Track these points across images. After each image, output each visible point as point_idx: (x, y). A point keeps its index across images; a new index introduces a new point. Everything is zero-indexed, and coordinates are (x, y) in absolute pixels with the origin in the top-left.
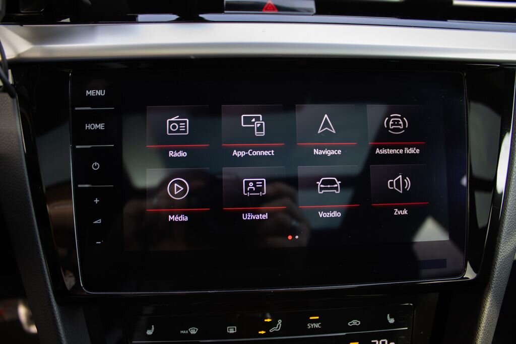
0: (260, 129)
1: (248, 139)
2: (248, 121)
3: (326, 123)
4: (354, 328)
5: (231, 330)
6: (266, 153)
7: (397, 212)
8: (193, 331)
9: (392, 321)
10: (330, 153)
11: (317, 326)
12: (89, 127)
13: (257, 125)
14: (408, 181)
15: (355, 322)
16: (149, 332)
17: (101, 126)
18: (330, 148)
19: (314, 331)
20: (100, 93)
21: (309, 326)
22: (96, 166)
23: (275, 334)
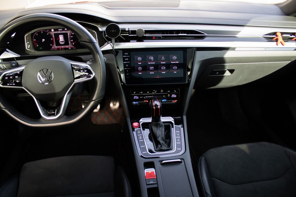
0: (152, 59)
1: (151, 61)
2: (151, 58)
3: (163, 58)
4: (169, 92)
5: (148, 92)
6: (153, 63)
7: (174, 72)
8: (142, 93)
9: (175, 91)
10: (164, 63)
11: (162, 92)
12: (125, 59)
13: (152, 58)
14: (176, 67)
15: (169, 91)
16: (134, 93)
17: (128, 59)
18: (164, 62)
19: (162, 93)
20: (127, 54)
21: (161, 92)
22: (127, 65)
23: (155, 93)
